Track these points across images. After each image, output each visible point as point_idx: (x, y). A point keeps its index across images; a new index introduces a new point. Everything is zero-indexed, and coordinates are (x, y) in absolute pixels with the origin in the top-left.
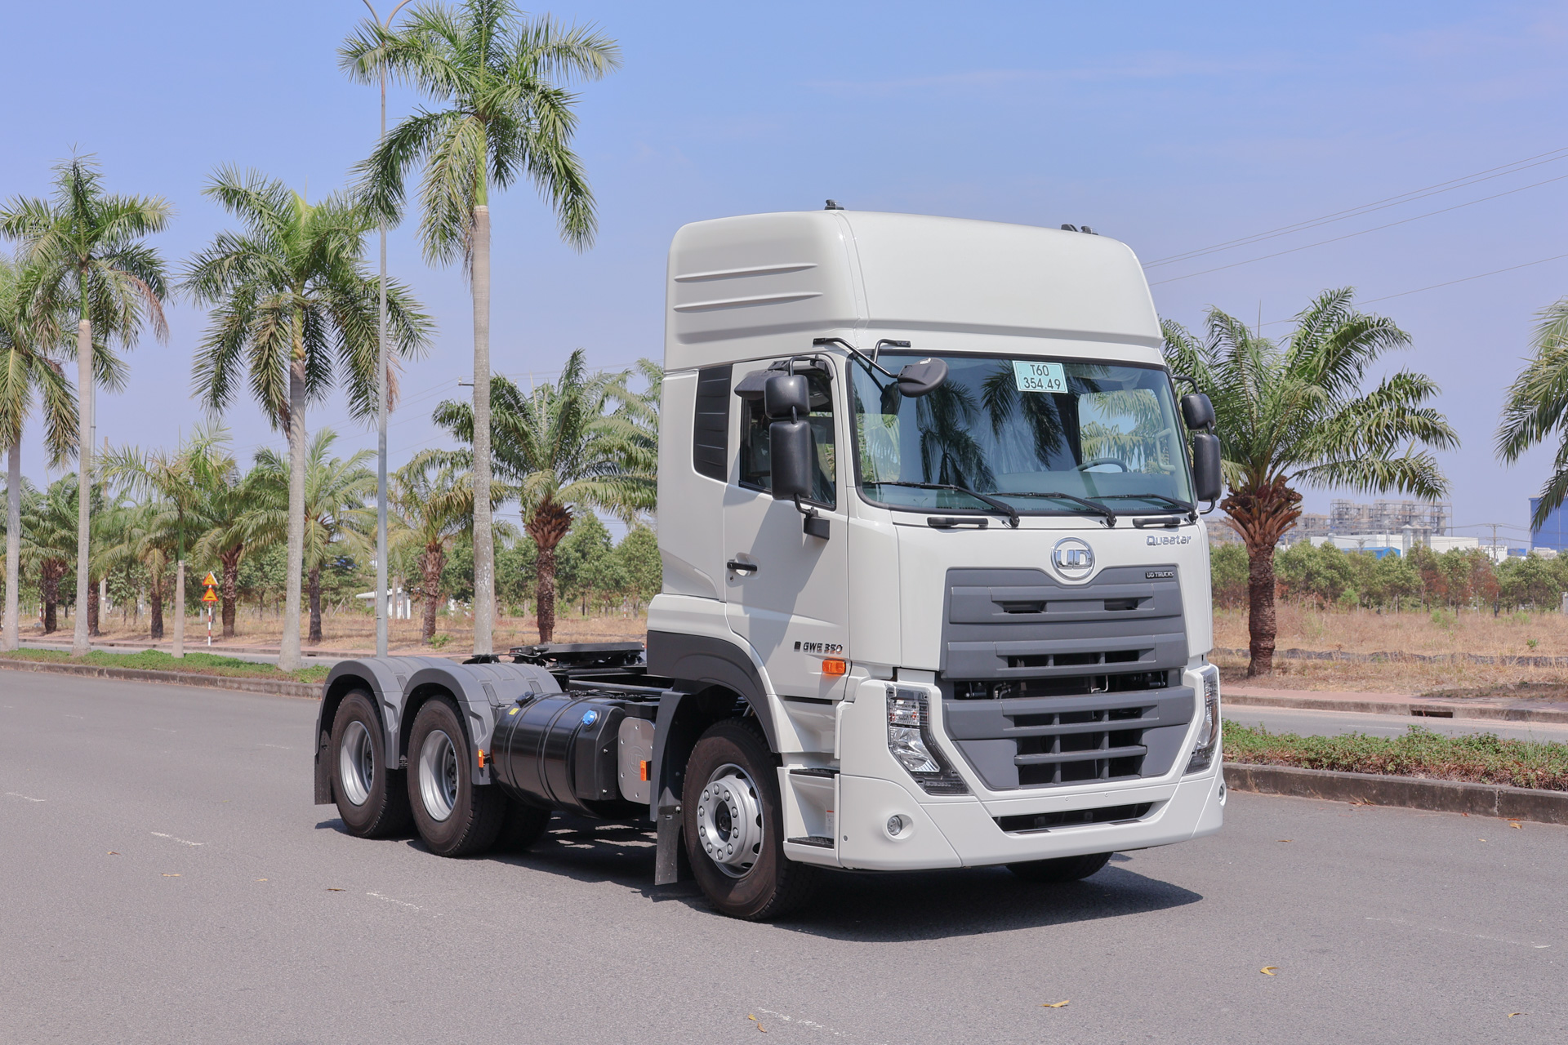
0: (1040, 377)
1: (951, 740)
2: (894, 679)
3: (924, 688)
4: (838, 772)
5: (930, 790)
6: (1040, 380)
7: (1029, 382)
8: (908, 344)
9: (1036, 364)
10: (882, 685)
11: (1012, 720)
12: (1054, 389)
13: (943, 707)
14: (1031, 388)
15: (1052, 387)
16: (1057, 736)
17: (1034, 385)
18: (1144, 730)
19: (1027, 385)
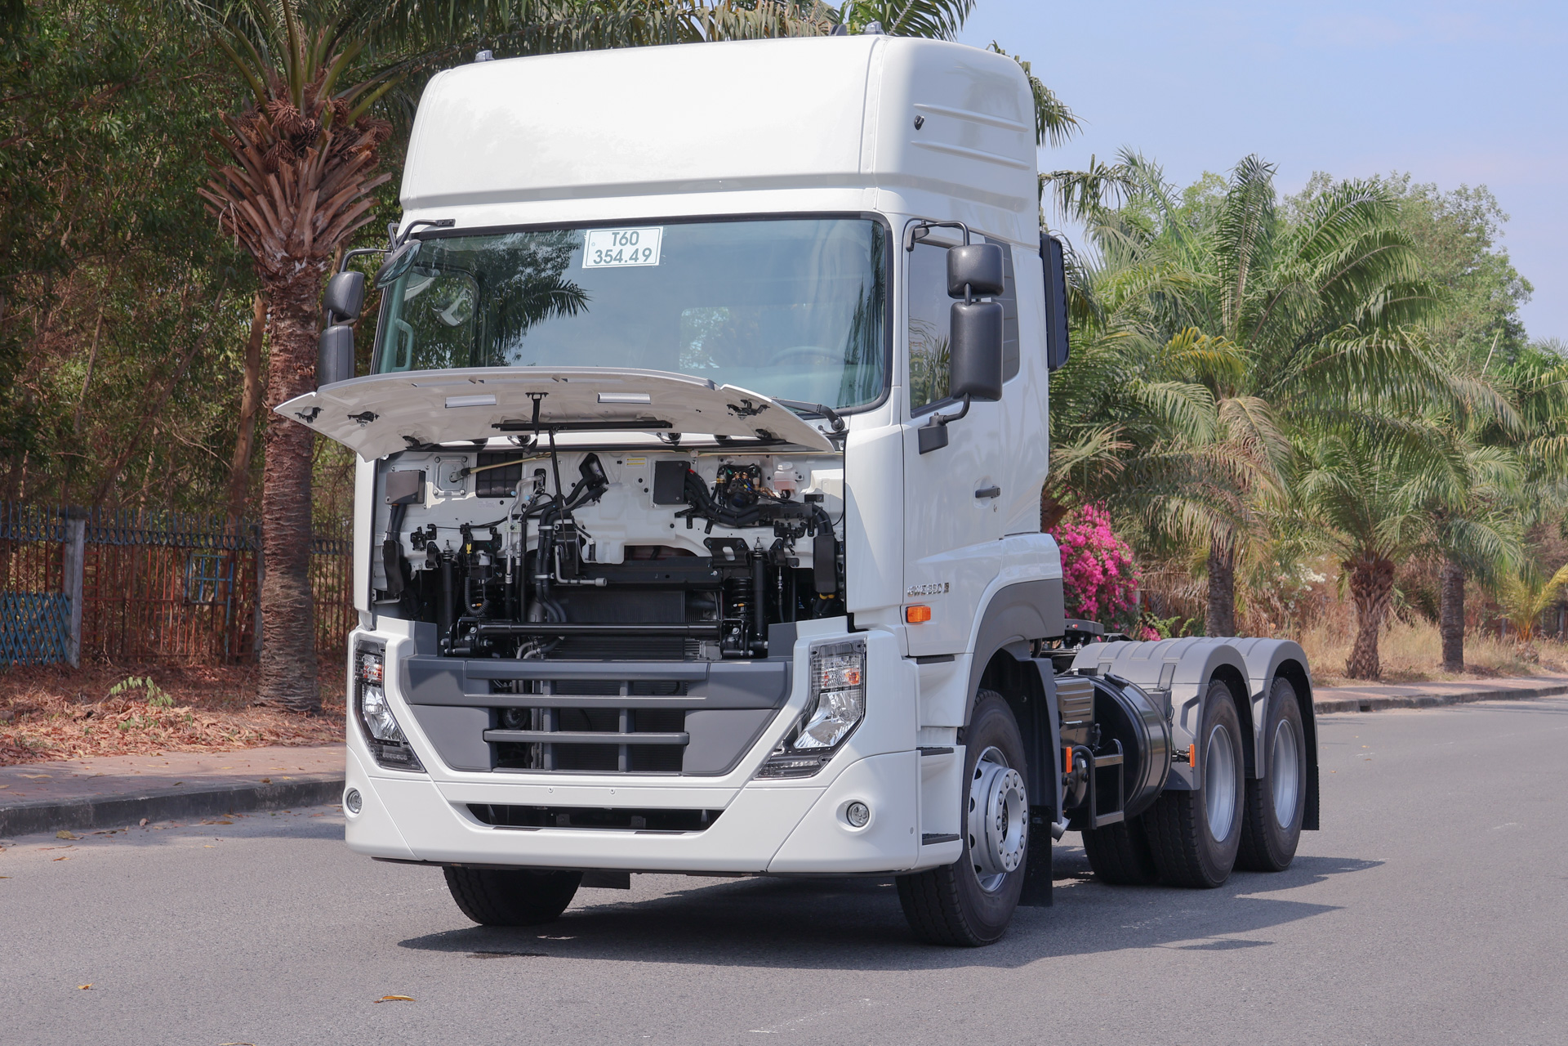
0: (622, 247)
1: (406, 705)
2: (374, 628)
3: (386, 640)
5: (382, 761)
6: (621, 251)
7: (603, 255)
8: (451, 223)
9: (621, 231)
11: (485, 685)
12: (638, 262)
13: (401, 663)
14: (603, 263)
15: (636, 259)
16: (545, 708)
17: (608, 259)
18: (687, 712)
19: (598, 259)
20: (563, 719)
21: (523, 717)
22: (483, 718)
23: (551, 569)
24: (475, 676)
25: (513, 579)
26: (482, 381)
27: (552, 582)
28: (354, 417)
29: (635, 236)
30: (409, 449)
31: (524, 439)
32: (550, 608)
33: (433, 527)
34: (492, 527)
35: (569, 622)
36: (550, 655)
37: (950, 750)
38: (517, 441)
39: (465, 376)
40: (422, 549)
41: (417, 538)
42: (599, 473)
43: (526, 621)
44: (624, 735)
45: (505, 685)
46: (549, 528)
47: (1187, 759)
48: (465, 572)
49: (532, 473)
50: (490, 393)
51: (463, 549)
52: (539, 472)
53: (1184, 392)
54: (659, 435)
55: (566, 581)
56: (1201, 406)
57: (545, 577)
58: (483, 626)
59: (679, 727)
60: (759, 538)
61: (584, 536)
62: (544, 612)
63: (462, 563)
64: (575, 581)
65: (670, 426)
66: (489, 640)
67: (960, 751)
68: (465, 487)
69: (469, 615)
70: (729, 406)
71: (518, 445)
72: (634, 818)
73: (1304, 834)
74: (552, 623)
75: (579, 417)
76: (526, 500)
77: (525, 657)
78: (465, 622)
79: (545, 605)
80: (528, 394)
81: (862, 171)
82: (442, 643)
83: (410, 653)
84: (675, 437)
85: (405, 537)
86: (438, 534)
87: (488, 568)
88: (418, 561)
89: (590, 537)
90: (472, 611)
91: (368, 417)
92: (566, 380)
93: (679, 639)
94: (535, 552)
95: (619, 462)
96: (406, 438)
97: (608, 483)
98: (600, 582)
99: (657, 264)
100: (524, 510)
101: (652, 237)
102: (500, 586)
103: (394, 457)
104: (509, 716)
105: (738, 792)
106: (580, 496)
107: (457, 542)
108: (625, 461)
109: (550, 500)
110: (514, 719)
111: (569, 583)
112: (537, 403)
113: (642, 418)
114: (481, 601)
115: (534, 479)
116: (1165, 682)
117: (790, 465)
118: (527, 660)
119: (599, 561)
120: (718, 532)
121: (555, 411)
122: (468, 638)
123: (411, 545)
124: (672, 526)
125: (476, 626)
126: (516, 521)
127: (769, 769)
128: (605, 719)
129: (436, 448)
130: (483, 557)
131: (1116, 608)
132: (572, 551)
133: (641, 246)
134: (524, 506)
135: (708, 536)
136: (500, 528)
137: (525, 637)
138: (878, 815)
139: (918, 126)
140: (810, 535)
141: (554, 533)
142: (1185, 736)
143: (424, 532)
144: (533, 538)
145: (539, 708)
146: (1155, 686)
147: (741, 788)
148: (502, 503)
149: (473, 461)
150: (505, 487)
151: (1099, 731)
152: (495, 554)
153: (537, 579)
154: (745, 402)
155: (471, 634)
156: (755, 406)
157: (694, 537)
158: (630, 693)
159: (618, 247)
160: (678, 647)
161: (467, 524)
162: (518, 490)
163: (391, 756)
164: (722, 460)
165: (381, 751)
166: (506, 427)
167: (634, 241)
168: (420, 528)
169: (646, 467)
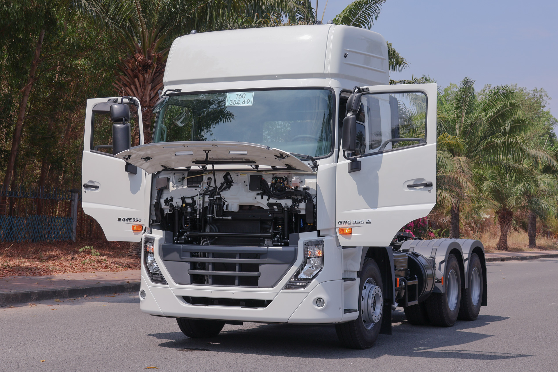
0: (239, 99)
1: (161, 260)
3: (155, 237)
5: (153, 280)
6: (239, 100)
7: (233, 102)
8: (180, 90)
9: (239, 93)
11: (189, 254)
12: (245, 104)
13: (160, 246)
14: (233, 105)
15: (244, 103)
16: (210, 263)
17: (235, 103)
18: (260, 265)
19: (231, 103)
20: (216, 266)
21: (203, 266)
22: (188, 266)
23: (213, 213)
24: (185, 251)
25: (200, 216)
26: (188, 146)
27: (213, 218)
28: (143, 158)
29: (244, 95)
30: (164, 170)
31: (204, 167)
32: (212, 227)
33: (172, 198)
34: (192, 198)
35: (219, 232)
36: (212, 244)
37: (355, 280)
38: (201, 167)
39: (182, 144)
40: (168, 206)
41: (166, 202)
42: (230, 179)
43: (204, 231)
44: (237, 272)
45: (196, 254)
46: (212, 198)
47: (441, 282)
48: (183, 214)
49: (207, 179)
50: (191, 150)
51: (182, 205)
52: (209, 179)
53: (443, 154)
54: (251, 166)
55: (218, 218)
56: (449, 159)
57: (211, 216)
58: (189, 233)
59: (257, 270)
60: (287, 203)
61: (224, 201)
62: (211, 228)
63: (182, 210)
64: (221, 218)
65: (255, 163)
66: (191, 238)
67: (358, 280)
68: (183, 184)
69: (184, 229)
70: (275, 156)
71: (202, 169)
72: (241, 302)
73: (482, 307)
74: (213, 232)
75: (223, 159)
76: (204, 188)
77: (203, 244)
78: (183, 232)
79: (211, 226)
80: (204, 151)
81: (325, 72)
82: (174, 239)
83: (163, 242)
84: (257, 167)
85: (162, 201)
86: (174, 200)
87: (190, 212)
88: (167, 209)
89: (226, 202)
90: (185, 228)
91: (148, 158)
92: (217, 146)
93: (258, 239)
94: (207, 207)
95: (237, 175)
96: (162, 166)
97: (233, 183)
98: (230, 218)
99: (252, 105)
100: (204, 192)
101: (250, 96)
102: (195, 219)
103: (159, 173)
104: (197, 265)
105: (278, 294)
106: (223, 187)
107: (180, 203)
108: (239, 175)
109: (213, 188)
110: (199, 266)
111: (219, 218)
112: (207, 154)
113: (245, 160)
114: (188, 224)
115: (207, 181)
116: (433, 254)
117: (298, 177)
118: (204, 245)
119: (230, 210)
120: (272, 201)
121: (214, 157)
122: (183, 237)
123: (164, 204)
124: (256, 198)
125: (186, 233)
126: (201, 196)
127: (289, 285)
128: (230, 267)
129: (173, 170)
130: (189, 209)
131: (420, 225)
132: (220, 207)
133: (246, 99)
134: (203, 191)
135: (268, 202)
136: (195, 198)
137: (204, 237)
138: (328, 303)
139: (345, 57)
140: (304, 202)
141: (214, 200)
142: (440, 273)
143: (169, 199)
144: (207, 202)
145: (208, 263)
146: (430, 256)
147: (279, 292)
148: (196, 189)
149: (186, 174)
150: (197, 184)
151: (409, 272)
152: (193, 208)
153: (208, 217)
154: (280, 154)
155: (184, 236)
156: (284, 156)
157: (263, 202)
158: (240, 258)
159: (238, 99)
160: (258, 242)
161: (184, 197)
162: (201, 185)
163: (155, 279)
164: (274, 175)
165: (153, 277)
166: (197, 162)
167: (244, 97)
168: (167, 198)
169: (246, 177)
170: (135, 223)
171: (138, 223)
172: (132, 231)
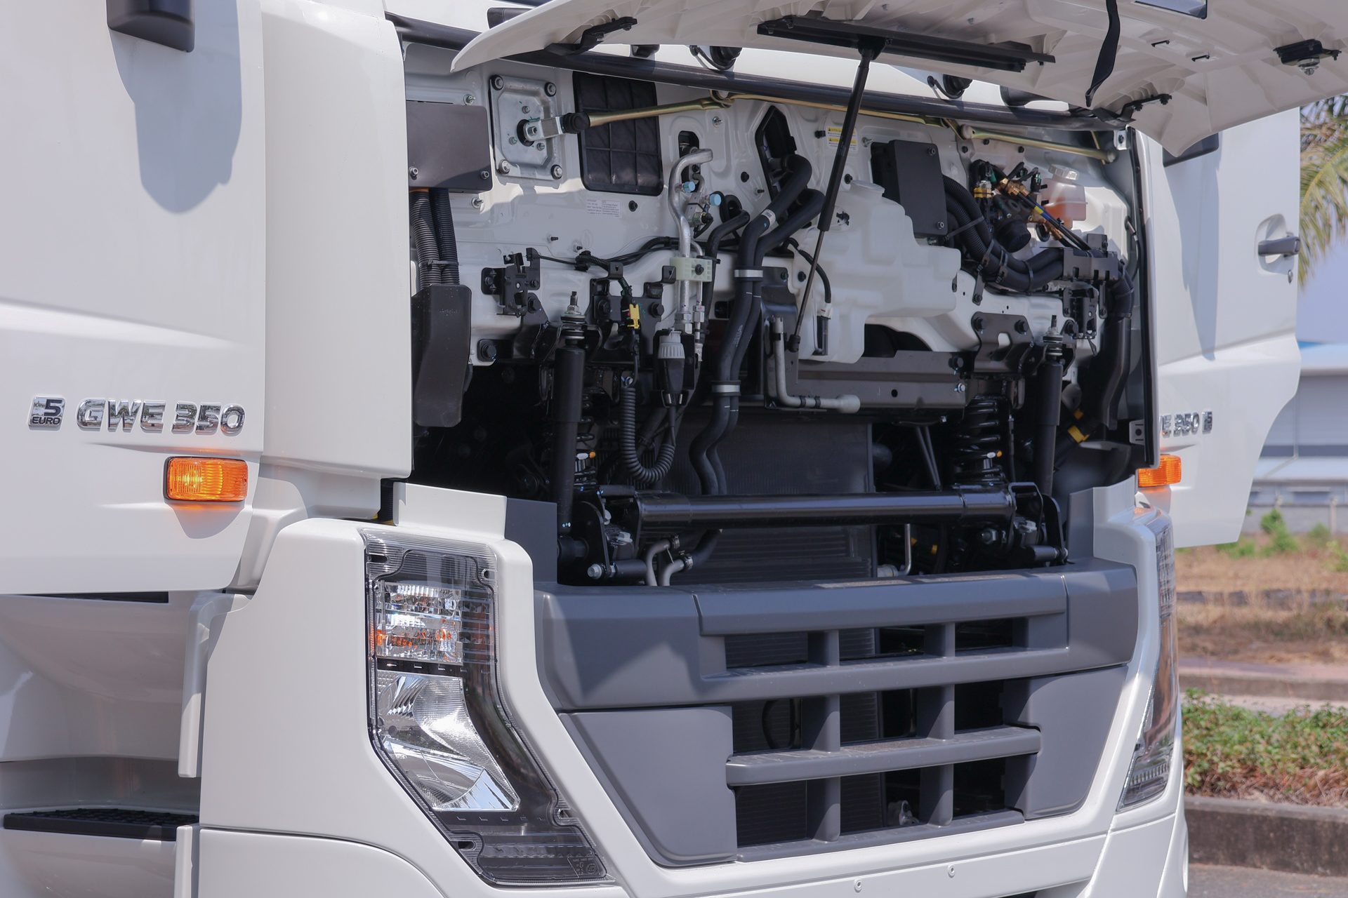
1: (558, 711)
2: (386, 515)
3: (480, 548)
4: (193, 820)
5: (494, 871)
10: (351, 534)
11: (721, 651)
18: (1033, 683)
33: (534, 258)
41: (494, 282)
42: (792, 148)
52: (687, 139)
55: (799, 400)
57: (734, 388)
85: (470, 276)
95: (819, 135)
98: (849, 402)
108: (826, 132)
111: (804, 407)
120: (993, 304)
135: (976, 309)
147: (1108, 831)
148: (633, 206)
170: (193, 440)
171: (216, 441)
172: (164, 506)
